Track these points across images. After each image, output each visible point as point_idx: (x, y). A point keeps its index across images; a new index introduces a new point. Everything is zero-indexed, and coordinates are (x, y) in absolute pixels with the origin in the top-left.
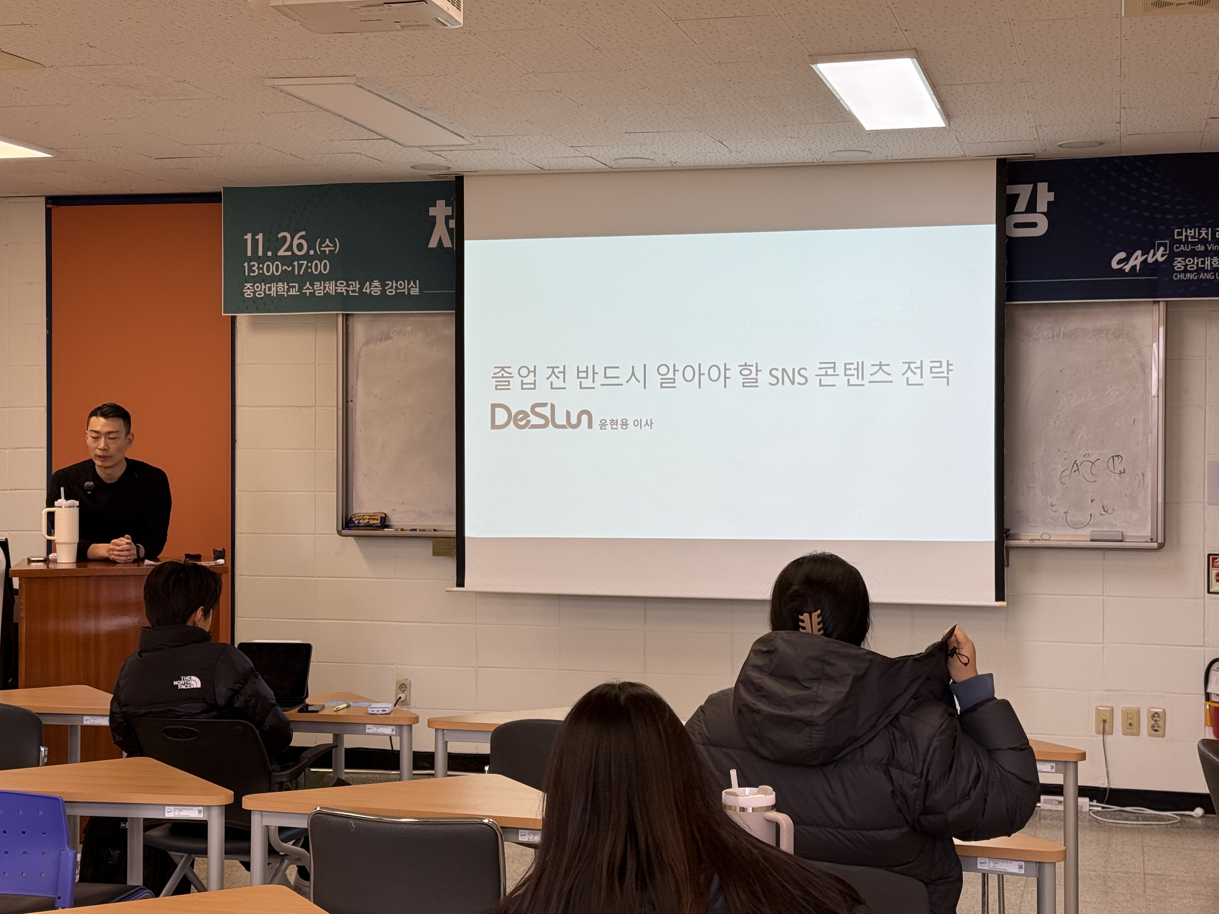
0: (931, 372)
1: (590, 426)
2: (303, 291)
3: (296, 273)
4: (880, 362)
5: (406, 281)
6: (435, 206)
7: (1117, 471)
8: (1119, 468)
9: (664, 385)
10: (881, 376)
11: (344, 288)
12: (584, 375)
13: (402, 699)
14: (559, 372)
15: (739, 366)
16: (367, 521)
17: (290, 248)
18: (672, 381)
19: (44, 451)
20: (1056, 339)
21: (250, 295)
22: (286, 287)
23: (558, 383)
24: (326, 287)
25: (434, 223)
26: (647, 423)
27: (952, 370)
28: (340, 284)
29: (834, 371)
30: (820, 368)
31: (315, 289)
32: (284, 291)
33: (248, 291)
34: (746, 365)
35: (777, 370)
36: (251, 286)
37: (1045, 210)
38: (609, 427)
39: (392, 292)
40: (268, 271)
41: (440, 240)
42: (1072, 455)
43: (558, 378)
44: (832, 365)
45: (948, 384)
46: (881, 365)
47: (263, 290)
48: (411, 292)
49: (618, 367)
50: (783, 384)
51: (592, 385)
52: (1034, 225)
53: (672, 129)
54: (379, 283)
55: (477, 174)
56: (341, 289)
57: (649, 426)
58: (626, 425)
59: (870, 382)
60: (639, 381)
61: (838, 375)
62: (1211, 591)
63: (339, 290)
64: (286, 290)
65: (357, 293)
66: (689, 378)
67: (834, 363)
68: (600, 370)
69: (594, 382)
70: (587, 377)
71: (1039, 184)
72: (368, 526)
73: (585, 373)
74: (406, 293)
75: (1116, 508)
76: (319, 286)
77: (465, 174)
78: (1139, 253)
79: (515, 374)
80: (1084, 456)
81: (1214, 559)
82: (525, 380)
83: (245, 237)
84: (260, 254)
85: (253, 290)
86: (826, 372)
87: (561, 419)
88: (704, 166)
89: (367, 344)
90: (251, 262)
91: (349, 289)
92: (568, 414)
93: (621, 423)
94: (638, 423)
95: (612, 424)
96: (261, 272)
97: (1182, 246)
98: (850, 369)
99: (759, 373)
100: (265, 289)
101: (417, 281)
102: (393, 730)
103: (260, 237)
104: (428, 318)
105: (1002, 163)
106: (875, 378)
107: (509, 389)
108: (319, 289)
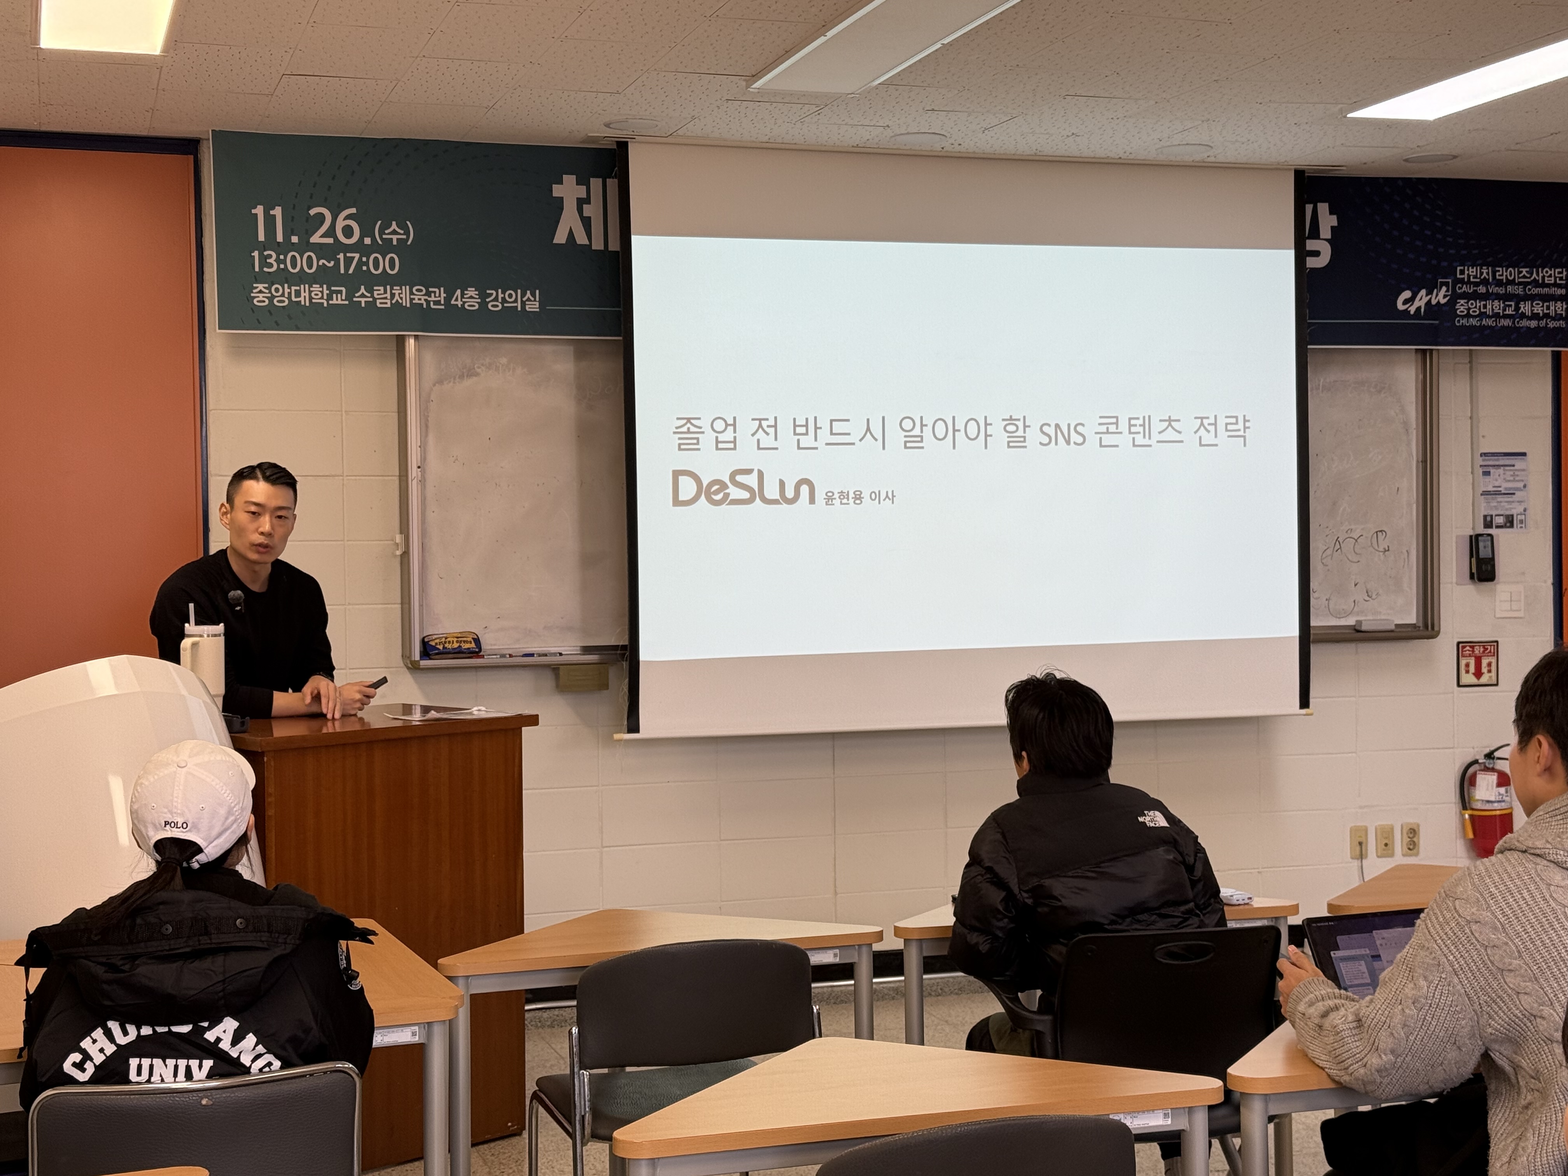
0: (1227, 430)
1: (812, 500)
2: (355, 299)
3: (342, 271)
5: (519, 291)
6: (561, 182)
7: (1381, 549)
8: (1383, 545)
9: (908, 445)
10: (1170, 435)
11: (423, 298)
12: (803, 430)
14: (768, 426)
15: (1004, 420)
17: (331, 232)
18: (919, 439)
21: (264, 301)
22: (326, 292)
23: (767, 441)
24: (395, 294)
25: (562, 208)
26: (887, 496)
27: (1249, 428)
28: (418, 290)
29: (1117, 428)
30: (1100, 424)
31: (376, 296)
32: (322, 298)
33: (260, 295)
34: (1011, 419)
35: (1049, 425)
36: (265, 288)
37: (1329, 236)
38: (837, 502)
39: (497, 306)
40: (294, 266)
41: (571, 233)
42: (1334, 531)
43: (767, 434)
44: (1114, 420)
45: (1245, 445)
46: (1170, 420)
47: (286, 295)
48: (527, 307)
49: (848, 420)
50: (1056, 444)
51: (814, 445)
52: (1320, 253)
54: (477, 293)
56: (420, 299)
57: (890, 499)
58: (860, 498)
59: (1158, 442)
60: (876, 440)
61: (1121, 433)
62: (1461, 684)
63: (416, 299)
64: (325, 297)
65: (442, 305)
66: (940, 435)
68: (824, 423)
69: (816, 440)
70: (807, 434)
71: (1318, 204)
72: (458, 653)
73: (804, 429)
74: (519, 309)
75: (1381, 592)
76: (382, 292)
78: (1423, 292)
79: (707, 428)
80: (1347, 532)
81: (1464, 647)
82: (722, 437)
83: (254, 211)
84: (280, 238)
85: (269, 295)
86: (1108, 428)
87: (771, 491)
89: (440, 382)
90: (264, 250)
91: (429, 299)
92: (782, 484)
93: (854, 496)
94: (875, 496)
95: (842, 497)
97: (1465, 286)
98: (1135, 425)
99: (1027, 429)
100: (290, 294)
101: (537, 292)
103: (277, 212)
104: (531, 347)
105: (1300, 175)
106: (1163, 437)
107: (698, 449)
108: (383, 298)
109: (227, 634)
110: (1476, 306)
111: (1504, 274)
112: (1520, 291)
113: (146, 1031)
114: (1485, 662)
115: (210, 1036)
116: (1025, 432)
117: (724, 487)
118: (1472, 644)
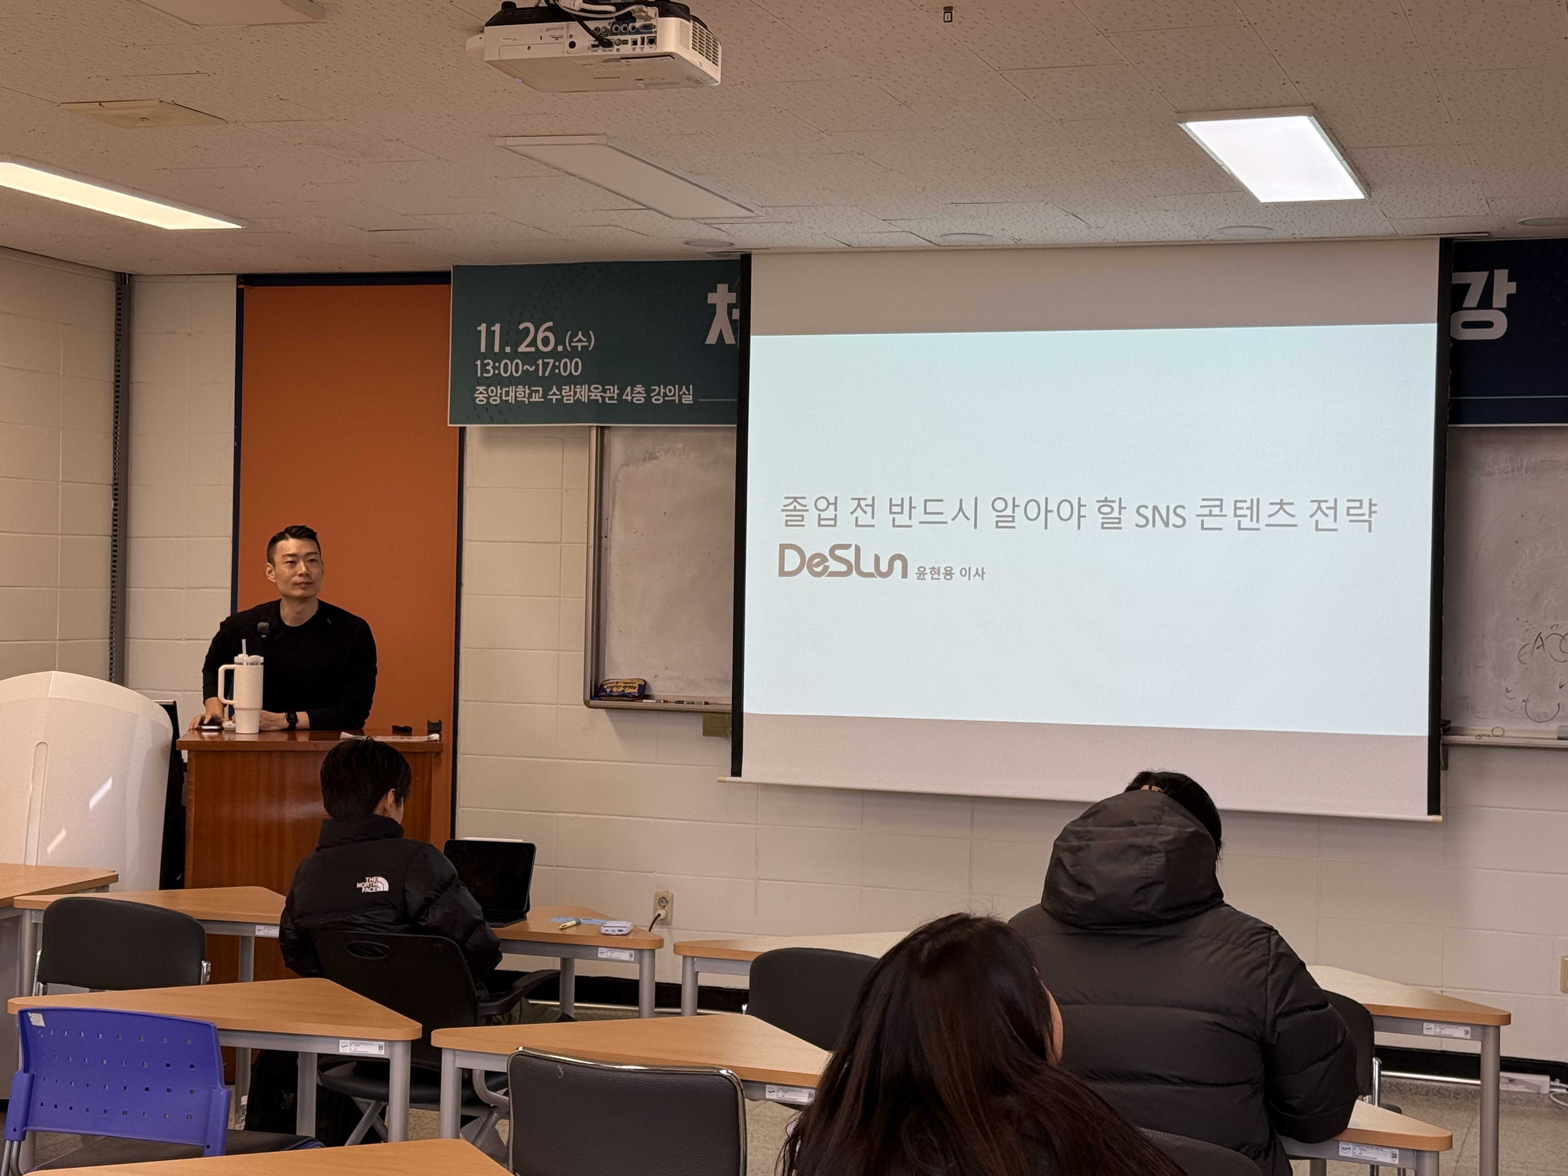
0: (1348, 514)
1: (905, 575)
2: (549, 397)
3: (540, 374)
4: (1282, 500)
5: (677, 386)
6: (715, 291)
9: (1000, 524)
10: (1282, 518)
11: (599, 394)
12: (898, 509)
13: (662, 917)
14: (866, 505)
15: (1098, 501)
16: (621, 689)
17: (533, 343)
18: (1011, 519)
19: (228, 592)
20: (1516, 472)
21: (483, 401)
22: (527, 391)
23: (864, 519)
24: (577, 392)
25: (714, 314)
26: (977, 573)
27: (1375, 512)
28: (595, 388)
29: (1221, 511)
30: (1202, 507)
31: (564, 394)
32: (524, 397)
33: (481, 396)
34: (1106, 500)
35: (1146, 507)
36: (484, 390)
38: (928, 577)
39: (659, 400)
40: (506, 371)
41: (721, 336)
42: (1535, 626)
43: (865, 512)
44: (1218, 503)
45: (1370, 530)
46: (1281, 503)
47: (499, 395)
48: (683, 400)
49: (942, 501)
50: (1154, 525)
51: (909, 523)
52: (1489, 325)
53: (1009, 200)
54: (643, 389)
55: (768, 252)
56: (596, 396)
57: (979, 575)
58: (951, 574)
59: (1267, 525)
60: (968, 519)
61: (1225, 516)
63: (593, 396)
64: (527, 396)
65: (615, 400)
66: (1032, 515)
67: (1221, 500)
68: (919, 503)
69: (910, 518)
70: (902, 513)
71: (1496, 271)
72: (623, 696)
73: (900, 507)
74: (677, 402)
76: (568, 390)
77: (753, 251)
79: (810, 507)
80: (1551, 628)
82: (824, 515)
83: (479, 328)
84: (497, 349)
85: (487, 395)
86: (1211, 511)
87: (867, 566)
88: (1057, 244)
89: (626, 464)
90: (485, 359)
91: (605, 395)
92: (877, 559)
93: (944, 572)
94: (965, 572)
95: (933, 572)
96: (497, 372)
98: (1242, 508)
99: (1123, 511)
100: (501, 394)
101: (691, 386)
102: (631, 956)
103: (497, 328)
106: (1272, 521)
107: (803, 526)
108: (569, 395)
116: (1120, 514)
117: (824, 559)
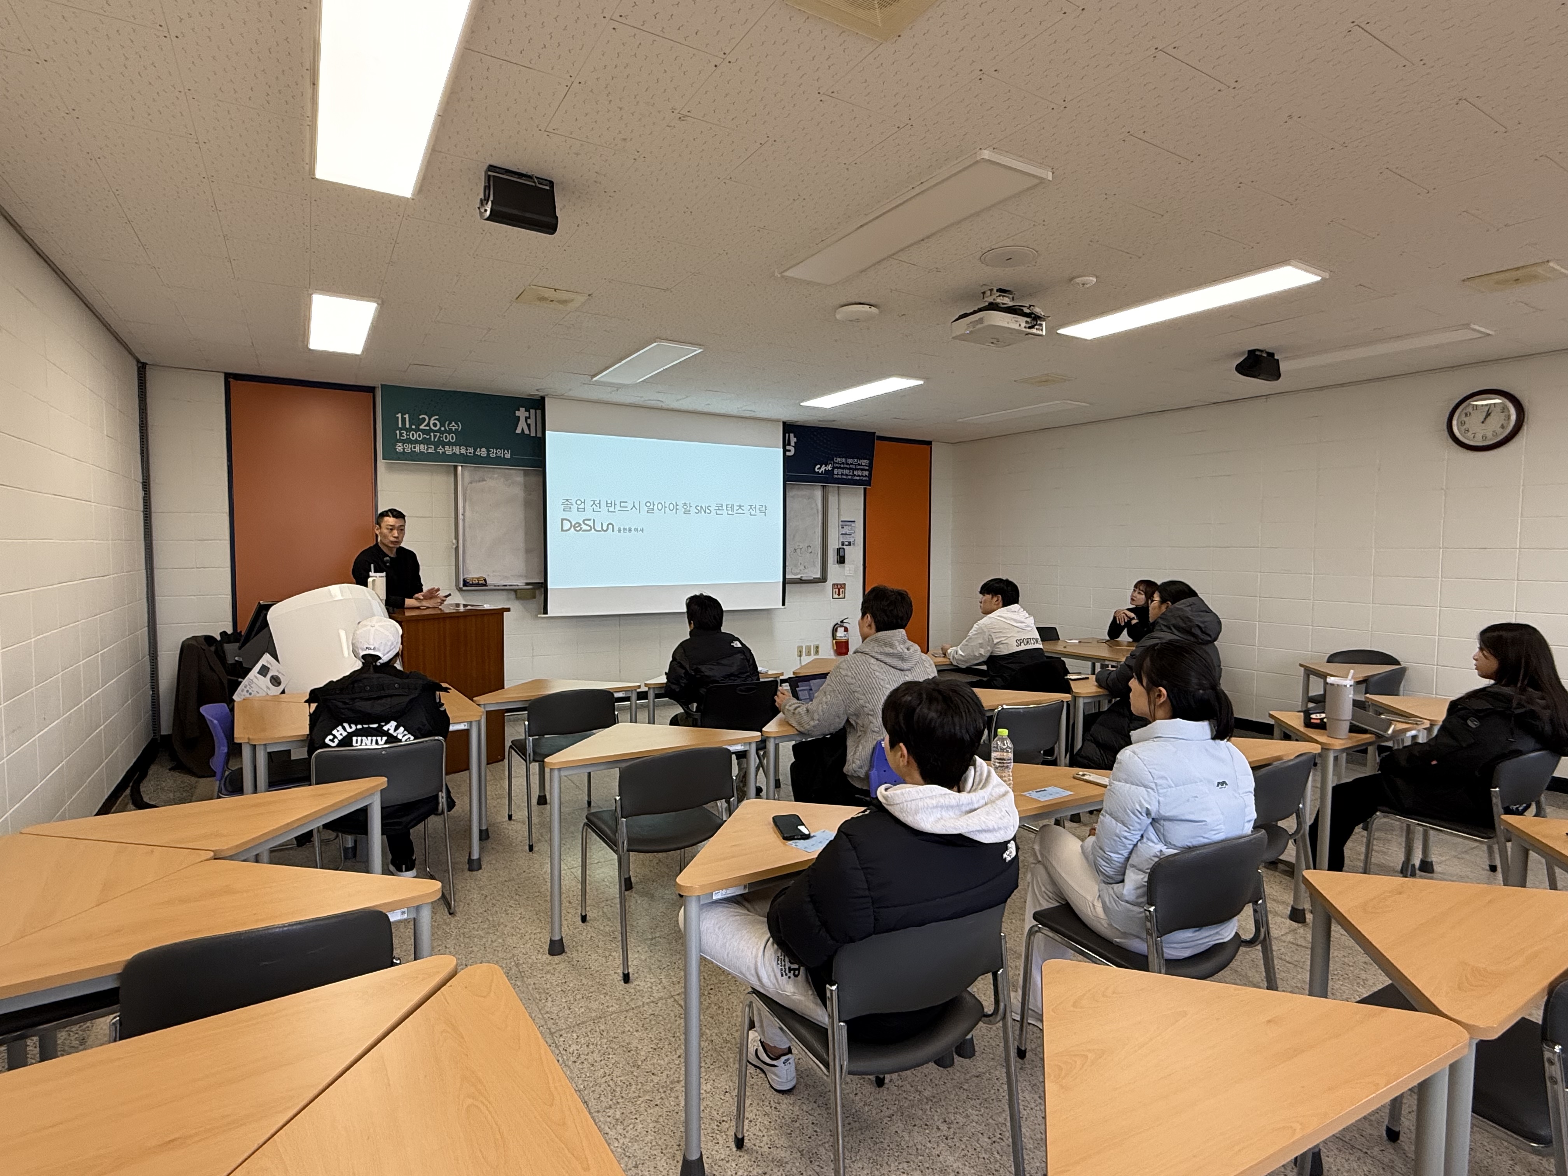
1: (613, 531)
2: (437, 451)
3: (432, 440)
5: (502, 450)
6: (519, 410)
8: (810, 551)
10: (740, 511)
11: (465, 451)
14: (597, 503)
15: (683, 504)
16: (477, 581)
17: (428, 425)
18: (652, 510)
21: (401, 450)
22: (426, 447)
23: (596, 509)
27: (767, 510)
28: (462, 448)
29: (722, 508)
30: (716, 506)
31: (446, 450)
33: (399, 448)
34: (685, 503)
35: (699, 506)
37: (795, 445)
38: (622, 531)
39: (494, 455)
40: (414, 437)
41: (523, 430)
43: (597, 506)
44: (721, 505)
45: (765, 515)
49: (627, 502)
50: (701, 513)
51: (614, 511)
54: (486, 450)
55: (561, 397)
56: (463, 452)
58: (631, 531)
59: (736, 513)
60: (637, 509)
61: (723, 510)
62: (833, 597)
64: (425, 449)
66: (660, 508)
68: (618, 503)
69: (615, 509)
70: (611, 506)
72: (478, 585)
74: (502, 457)
75: (809, 567)
76: (448, 448)
77: (547, 396)
79: (574, 503)
80: (799, 546)
81: (835, 586)
82: (580, 507)
83: (397, 416)
84: (407, 426)
85: (403, 448)
86: (719, 508)
87: (598, 528)
89: (471, 483)
90: (401, 431)
91: (467, 452)
93: (628, 530)
94: (636, 530)
95: (624, 530)
96: (408, 437)
97: (837, 464)
98: (728, 507)
99: (691, 507)
100: (411, 447)
101: (511, 450)
103: (407, 416)
104: (507, 471)
105: (784, 423)
106: (738, 512)
107: (571, 511)
108: (449, 450)
109: (387, 576)
110: (840, 471)
111: (850, 461)
112: (854, 467)
113: (359, 727)
114: (841, 590)
115: (385, 728)
117: (580, 525)
118: (837, 585)
